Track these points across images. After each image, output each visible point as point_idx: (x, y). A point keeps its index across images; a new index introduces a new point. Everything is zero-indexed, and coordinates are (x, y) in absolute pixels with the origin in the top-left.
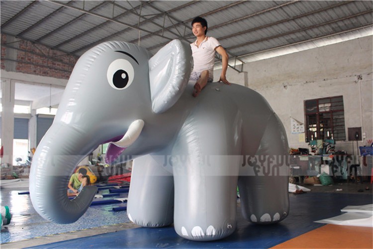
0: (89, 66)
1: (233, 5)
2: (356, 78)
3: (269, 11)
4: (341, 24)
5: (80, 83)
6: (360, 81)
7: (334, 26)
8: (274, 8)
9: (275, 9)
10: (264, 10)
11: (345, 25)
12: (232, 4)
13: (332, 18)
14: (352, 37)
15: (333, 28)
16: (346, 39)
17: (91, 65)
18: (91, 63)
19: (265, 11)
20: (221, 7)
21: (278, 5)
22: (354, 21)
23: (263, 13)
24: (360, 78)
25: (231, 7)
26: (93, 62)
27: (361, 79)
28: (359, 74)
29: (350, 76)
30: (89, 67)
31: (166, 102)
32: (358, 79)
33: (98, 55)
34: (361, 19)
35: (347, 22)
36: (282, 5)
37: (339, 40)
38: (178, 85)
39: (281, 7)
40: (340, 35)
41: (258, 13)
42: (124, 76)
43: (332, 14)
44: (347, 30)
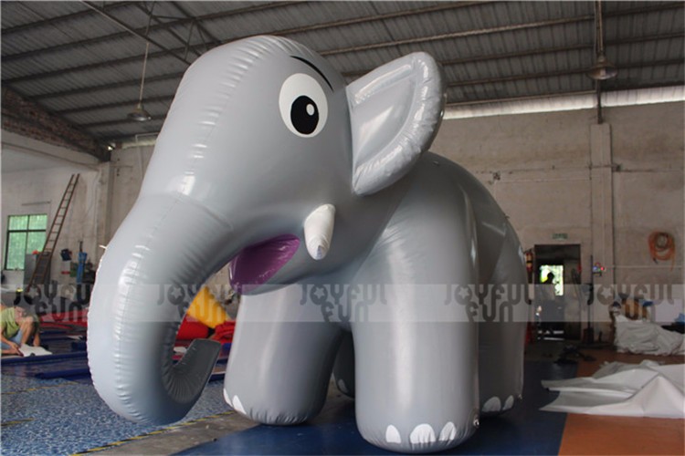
0: (237, 78)
1: (321, 26)
2: (491, 177)
3: (376, 49)
4: (479, 89)
5: (219, 113)
6: (496, 181)
7: (468, 89)
8: (387, 44)
9: (386, 47)
10: (367, 45)
11: (485, 91)
12: (318, 24)
13: (469, 77)
14: (489, 113)
15: (465, 94)
16: (479, 114)
17: (241, 76)
18: (241, 73)
19: (370, 47)
20: (297, 26)
21: (394, 40)
22: (499, 87)
23: (365, 50)
24: (497, 177)
25: (316, 30)
26: (245, 70)
27: (499, 179)
28: (495, 171)
29: (483, 172)
30: (238, 81)
31: (389, 175)
32: (495, 178)
33: (257, 58)
34: (510, 87)
35: (489, 87)
36: (400, 42)
37: (468, 114)
38: (421, 143)
39: (397, 46)
40: (472, 107)
41: (357, 49)
42: (310, 110)
43: (472, 70)
44: (485, 99)
